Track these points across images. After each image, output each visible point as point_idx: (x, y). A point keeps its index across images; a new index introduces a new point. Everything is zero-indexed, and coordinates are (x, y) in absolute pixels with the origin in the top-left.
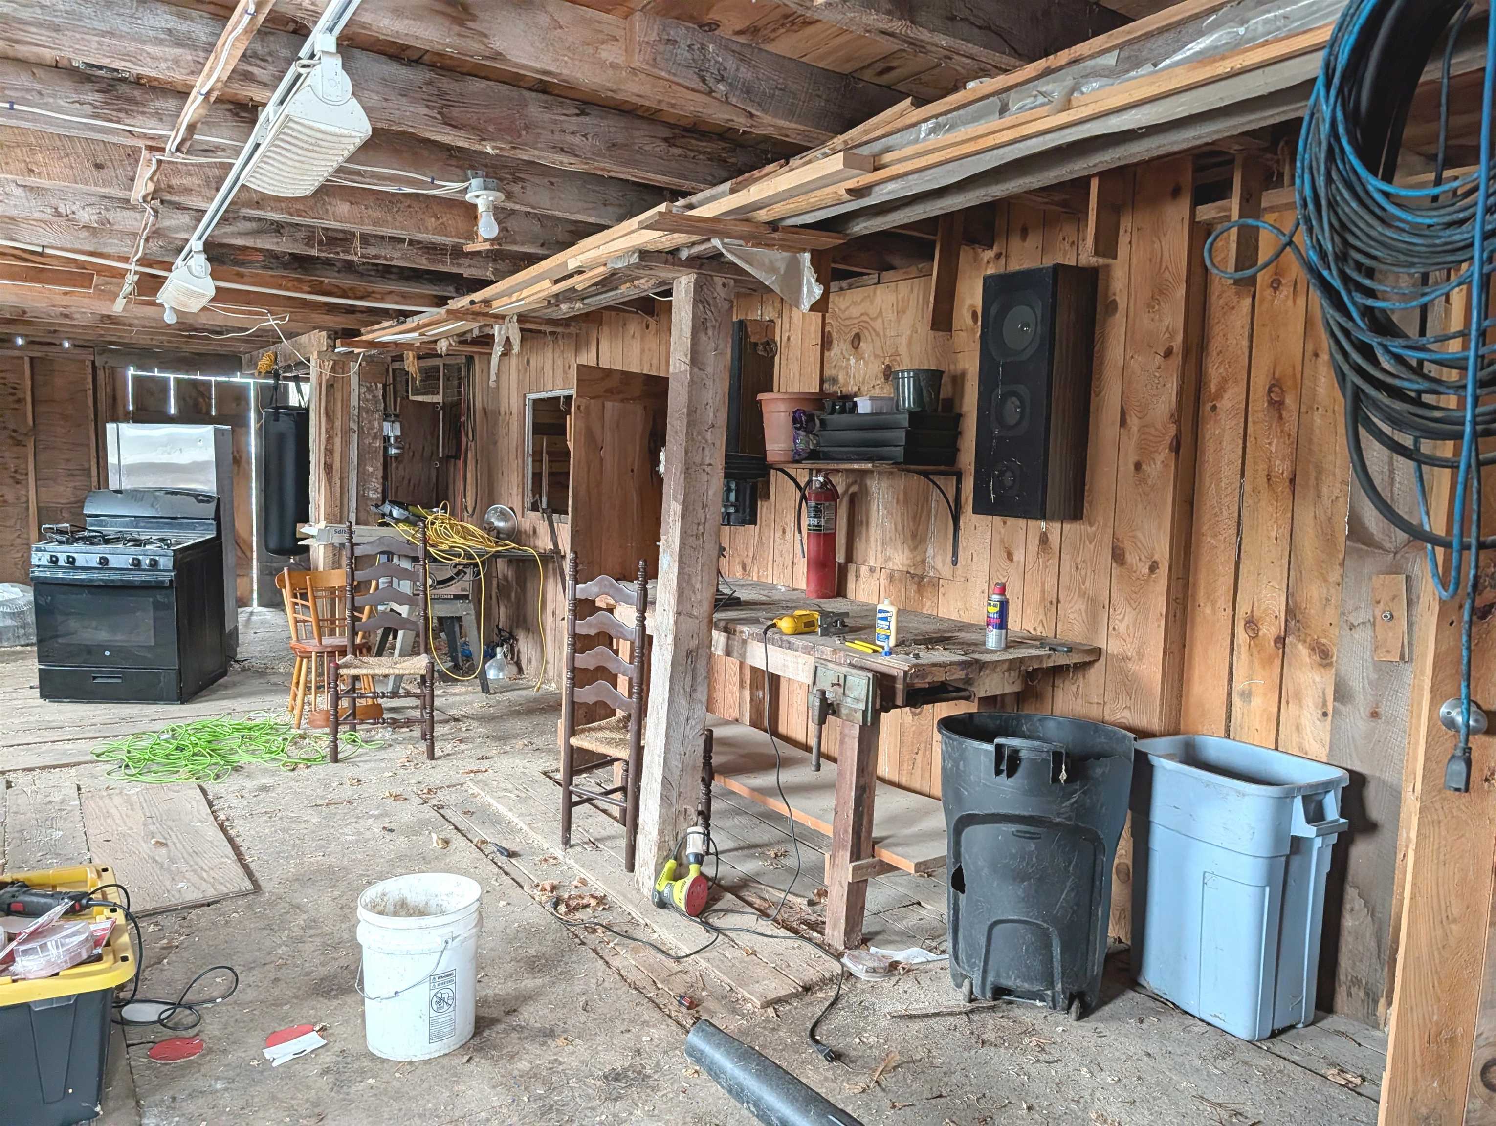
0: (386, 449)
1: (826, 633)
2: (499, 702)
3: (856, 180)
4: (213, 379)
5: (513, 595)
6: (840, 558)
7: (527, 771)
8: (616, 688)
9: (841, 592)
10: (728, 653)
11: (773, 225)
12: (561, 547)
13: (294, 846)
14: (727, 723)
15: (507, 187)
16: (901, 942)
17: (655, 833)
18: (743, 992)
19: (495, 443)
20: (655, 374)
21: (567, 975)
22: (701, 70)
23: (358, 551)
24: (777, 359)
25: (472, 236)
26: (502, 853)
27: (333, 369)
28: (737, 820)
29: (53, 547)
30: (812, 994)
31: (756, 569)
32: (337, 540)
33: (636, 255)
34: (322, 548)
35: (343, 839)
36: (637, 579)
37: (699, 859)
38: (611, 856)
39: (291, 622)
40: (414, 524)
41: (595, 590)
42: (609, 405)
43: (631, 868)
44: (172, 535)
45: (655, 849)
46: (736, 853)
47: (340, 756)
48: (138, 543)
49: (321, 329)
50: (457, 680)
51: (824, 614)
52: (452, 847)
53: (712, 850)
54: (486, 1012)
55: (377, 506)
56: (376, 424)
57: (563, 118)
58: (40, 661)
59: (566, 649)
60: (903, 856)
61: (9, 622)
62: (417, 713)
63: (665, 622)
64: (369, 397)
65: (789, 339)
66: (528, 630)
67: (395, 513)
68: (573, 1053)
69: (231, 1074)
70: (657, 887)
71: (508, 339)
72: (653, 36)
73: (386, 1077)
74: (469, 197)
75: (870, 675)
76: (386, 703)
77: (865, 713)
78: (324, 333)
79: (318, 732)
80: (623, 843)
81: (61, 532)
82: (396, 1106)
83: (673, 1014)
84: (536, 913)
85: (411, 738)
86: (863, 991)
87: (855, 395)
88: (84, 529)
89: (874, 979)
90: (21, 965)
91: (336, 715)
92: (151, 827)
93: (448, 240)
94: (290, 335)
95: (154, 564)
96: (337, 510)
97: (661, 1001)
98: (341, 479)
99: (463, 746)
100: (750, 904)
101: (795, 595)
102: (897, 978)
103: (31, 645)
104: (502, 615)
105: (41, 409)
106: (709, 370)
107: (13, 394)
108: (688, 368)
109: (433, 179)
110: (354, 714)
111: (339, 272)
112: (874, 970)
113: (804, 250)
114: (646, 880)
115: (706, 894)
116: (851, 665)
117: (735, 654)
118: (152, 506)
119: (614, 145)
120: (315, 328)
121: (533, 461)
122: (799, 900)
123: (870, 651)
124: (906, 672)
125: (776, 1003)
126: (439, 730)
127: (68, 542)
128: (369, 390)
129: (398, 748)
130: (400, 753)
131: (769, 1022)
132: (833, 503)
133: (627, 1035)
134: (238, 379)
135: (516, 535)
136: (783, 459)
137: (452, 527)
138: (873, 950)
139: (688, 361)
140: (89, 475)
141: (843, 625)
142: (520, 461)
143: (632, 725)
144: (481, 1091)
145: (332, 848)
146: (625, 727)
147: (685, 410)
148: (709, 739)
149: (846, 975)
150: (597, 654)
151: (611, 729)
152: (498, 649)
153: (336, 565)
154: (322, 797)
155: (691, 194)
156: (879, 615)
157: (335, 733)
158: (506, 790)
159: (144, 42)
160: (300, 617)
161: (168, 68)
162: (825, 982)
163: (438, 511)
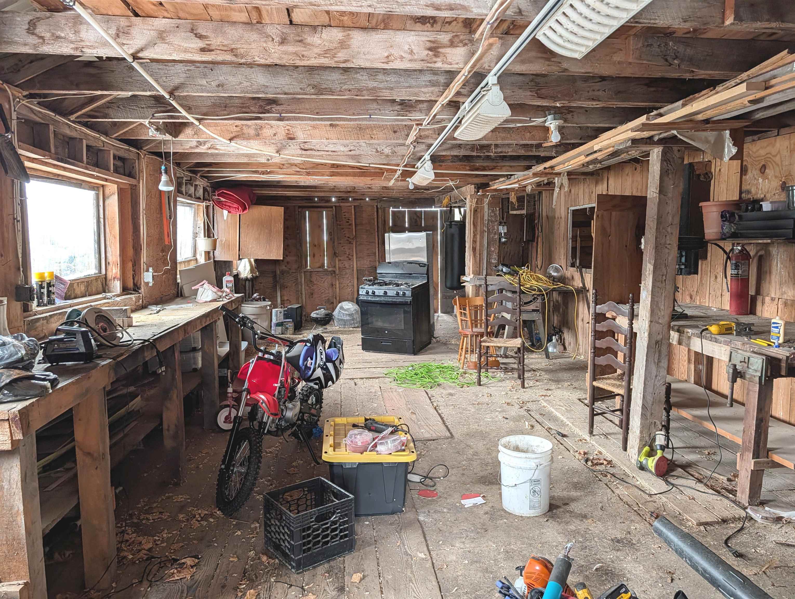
0: (500, 239)
1: (739, 334)
2: (554, 363)
3: (754, 95)
4: (423, 209)
5: (561, 310)
6: (752, 292)
7: (570, 398)
8: (617, 358)
9: (753, 312)
10: (680, 343)
11: (707, 121)
12: (586, 286)
13: (465, 420)
14: (680, 381)
15: (565, 116)
16: (786, 508)
17: (638, 432)
18: (686, 516)
19: (553, 233)
20: (639, 194)
21: (593, 493)
22: (665, 56)
23: (490, 288)
24: (712, 182)
25: (546, 139)
26: (559, 435)
27: (477, 203)
28: (686, 433)
29: (367, 287)
30: (727, 524)
31: (698, 298)
32: (478, 283)
33: (630, 142)
34: (471, 287)
35: (486, 420)
36: (628, 303)
37: (663, 448)
38: (614, 442)
39: (459, 321)
40: (513, 275)
41: (606, 308)
42: (614, 213)
43: (625, 449)
44: (410, 281)
45: (638, 440)
46: (684, 449)
47: (482, 383)
48: (398, 285)
49: (472, 184)
50: (533, 351)
51: (738, 324)
52: (535, 429)
53: (670, 446)
54: (554, 502)
55: (496, 267)
56: (496, 227)
57: (593, 84)
58: (362, 334)
59: (590, 339)
60: (787, 459)
61: (348, 318)
62: (516, 366)
63: (644, 325)
64: (493, 214)
65: (720, 170)
66: (569, 328)
67: (505, 269)
68: (596, 527)
69: (449, 507)
70: (639, 459)
71: (562, 184)
72: (640, 45)
73: (511, 520)
74: (546, 124)
75: (764, 358)
76: (501, 360)
77: (760, 378)
78: (473, 186)
79: (471, 371)
80: (621, 437)
81: (370, 281)
82: (516, 532)
83: (647, 519)
84: (576, 464)
85: (513, 378)
86: (759, 528)
87: (762, 200)
88: (377, 279)
89: (765, 523)
90: (379, 448)
91: (480, 364)
92: (409, 406)
93: (534, 142)
94: (457, 188)
95: (404, 294)
96: (478, 269)
97: (641, 513)
98: (480, 254)
99: (538, 383)
100: (692, 476)
101: (722, 313)
102: (781, 525)
103: (358, 327)
104: (556, 320)
105: (359, 227)
106: (670, 195)
107: (348, 222)
108: (658, 195)
109: (530, 118)
110: (487, 364)
111: (483, 160)
112: (767, 518)
113: (726, 130)
114: (633, 456)
115: (666, 466)
116: (754, 352)
117: (684, 344)
118: (402, 269)
119: (619, 92)
120: (468, 184)
121: (572, 241)
122: (722, 477)
123: (766, 345)
124: (787, 357)
125: (706, 525)
126: (527, 375)
127: (373, 285)
128: (493, 211)
129: (507, 382)
130: (509, 384)
131: (701, 532)
132: (747, 261)
133: (623, 524)
134: (433, 209)
135: (562, 279)
136: (715, 238)
137: (531, 276)
138: (767, 508)
139: (658, 192)
140: (375, 256)
141: (750, 329)
142: (565, 242)
143: (626, 378)
144: (553, 534)
145: (481, 423)
146: (622, 379)
147: (656, 217)
148: (668, 389)
149: (749, 518)
150: (607, 340)
151: (615, 379)
152: (554, 337)
153: (477, 295)
154: (475, 401)
155: (660, 108)
156: (773, 325)
157: (480, 372)
158: (560, 406)
159: (421, 87)
160: (463, 318)
161: (429, 96)
162: (735, 520)
163: (525, 268)
